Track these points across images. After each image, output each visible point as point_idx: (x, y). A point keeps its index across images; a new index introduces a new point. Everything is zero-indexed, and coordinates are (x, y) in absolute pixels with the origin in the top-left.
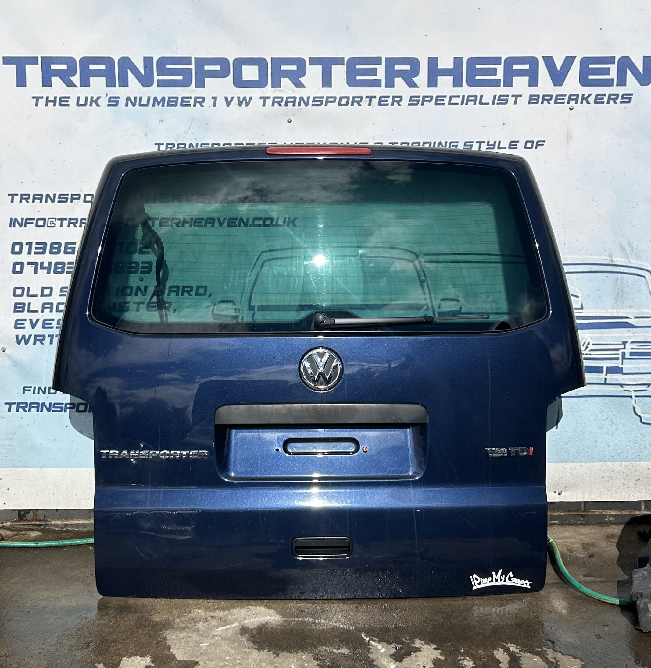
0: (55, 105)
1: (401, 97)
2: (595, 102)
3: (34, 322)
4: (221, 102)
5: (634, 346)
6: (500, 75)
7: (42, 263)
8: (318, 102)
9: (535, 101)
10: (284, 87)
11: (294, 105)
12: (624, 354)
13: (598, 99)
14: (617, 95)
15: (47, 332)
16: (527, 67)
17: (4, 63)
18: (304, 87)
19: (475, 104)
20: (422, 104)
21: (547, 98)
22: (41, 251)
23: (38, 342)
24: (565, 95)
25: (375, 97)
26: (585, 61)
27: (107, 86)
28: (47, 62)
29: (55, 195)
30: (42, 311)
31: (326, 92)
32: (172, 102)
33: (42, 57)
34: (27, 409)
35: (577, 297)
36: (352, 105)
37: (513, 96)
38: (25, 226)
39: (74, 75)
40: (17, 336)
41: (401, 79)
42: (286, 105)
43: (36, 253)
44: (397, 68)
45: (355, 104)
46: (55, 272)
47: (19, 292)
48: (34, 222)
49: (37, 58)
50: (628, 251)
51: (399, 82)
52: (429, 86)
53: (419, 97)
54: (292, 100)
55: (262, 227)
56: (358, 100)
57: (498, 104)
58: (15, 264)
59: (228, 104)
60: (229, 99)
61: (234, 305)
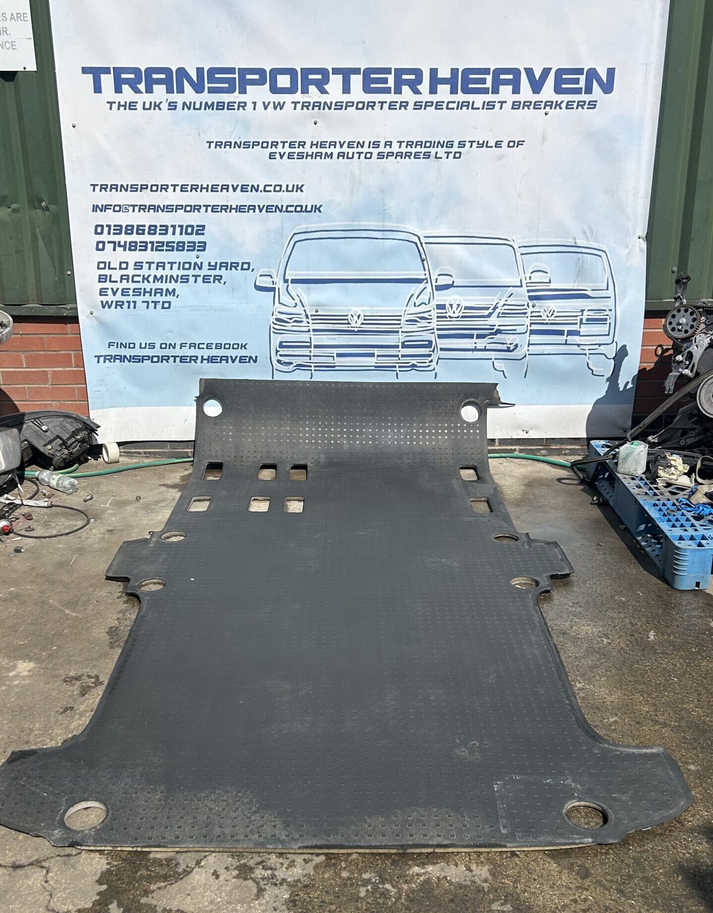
0: (125, 109)
1: (407, 103)
2: (567, 108)
3: (115, 290)
4: (260, 106)
5: (590, 313)
6: (489, 84)
7: (119, 242)
8: (339, 106)
9: (517, 107)
10: (312, 93)
11: (319, 109)
12: (581, 320)
13: (569, 106)
14: (585, 102)
15: (125, 299)
16: (511, 77)
17: (83, 73)
18: (328, 93)
19: (468, 109)
20: (425, 109)
21: (527, 104)
22: (118, 232)
23: (118, 307)
24: (542, 102)
25: (386, 102)
26: (560, 72)
27: (167, 92)
28: (118, 71)
29: (127, 185)
30: (121, 282)
31: (345, 98)
32: (220, 106)
33: (114, 68)
34: (112, 360)
35: (547, 273)
36: (367, 109)
37: (499, 102)
38: (105, 211)
39: (140, 83)
40: (102, 302)
41: (407, 87)
42: (313, 109)
43: (114, 234)
44: (404, 77)
45: (370, 108)
46: (130, 250)
47: (102, 266)
48: (112, 207)
49: (110, 68)
50: (589, 236)
51: (406, 89)
52: (430, 93)
53: (422, 102)
54: (318, 104)
55: (293, 213)
56: (371, 105)
57: (487, 109)
58: (98, 243)
59: (266, 108)
60: (266, 104)
61: (272, 278)
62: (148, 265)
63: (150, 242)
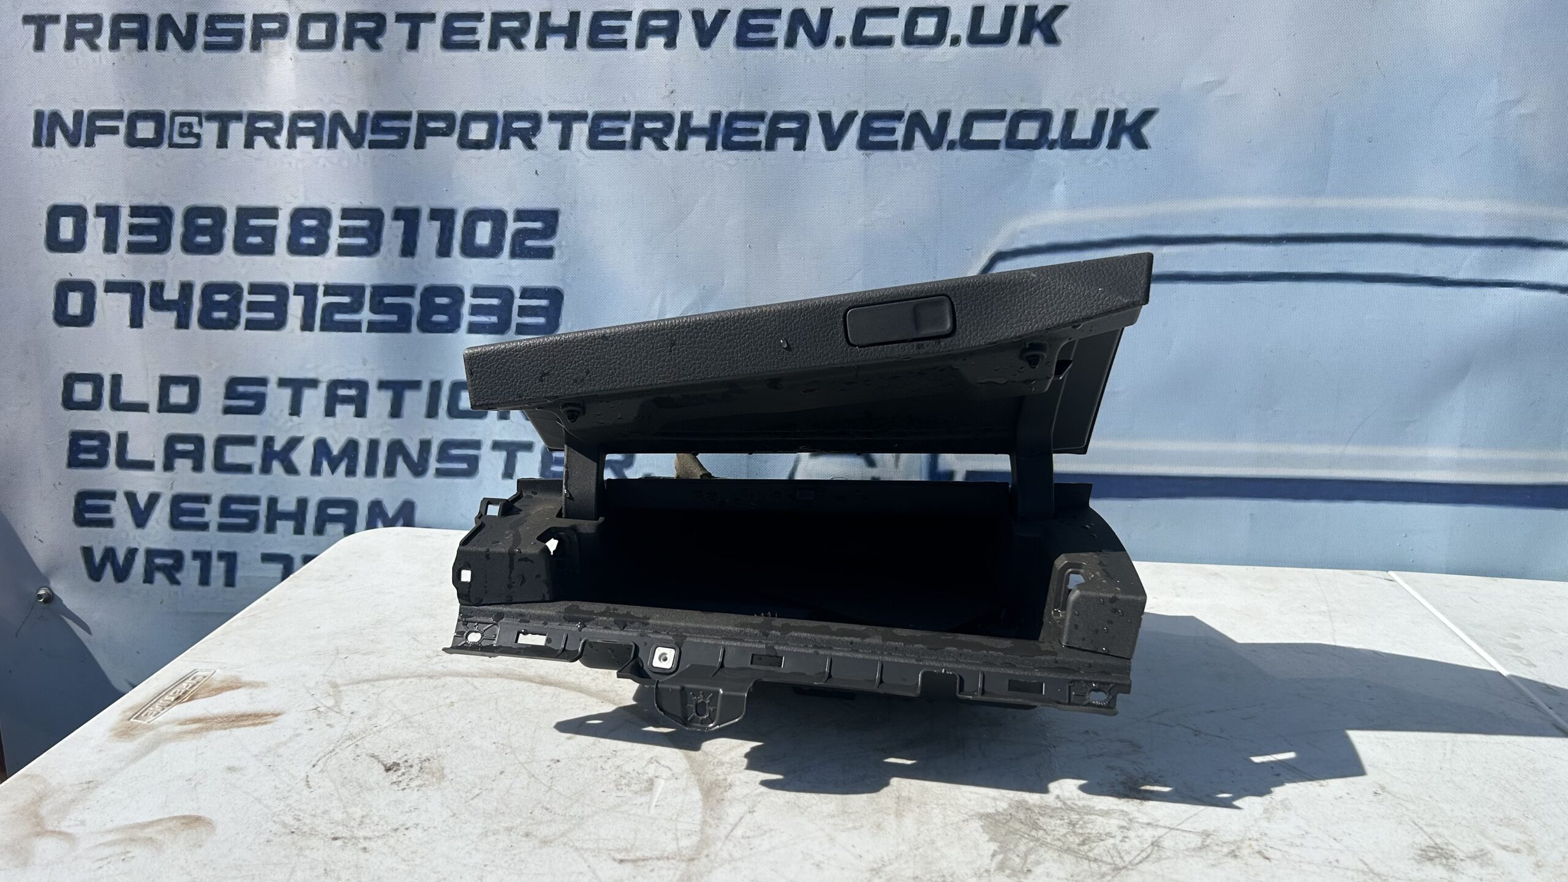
3: (142, 501)
7: (158, 287)
15: (187, 542)
22: (153, 239)
23: (159, 577)
29: (192, 19)
30: (168, 466)
38: (90, 143)
40: (87, 552)
43: (133, 248)
46: (207, 323)
47: (83, 391)
48: (122, 126)
55: (1002, 149)
58: (64, 288)
62: (287, 393)
63: (300, 289)
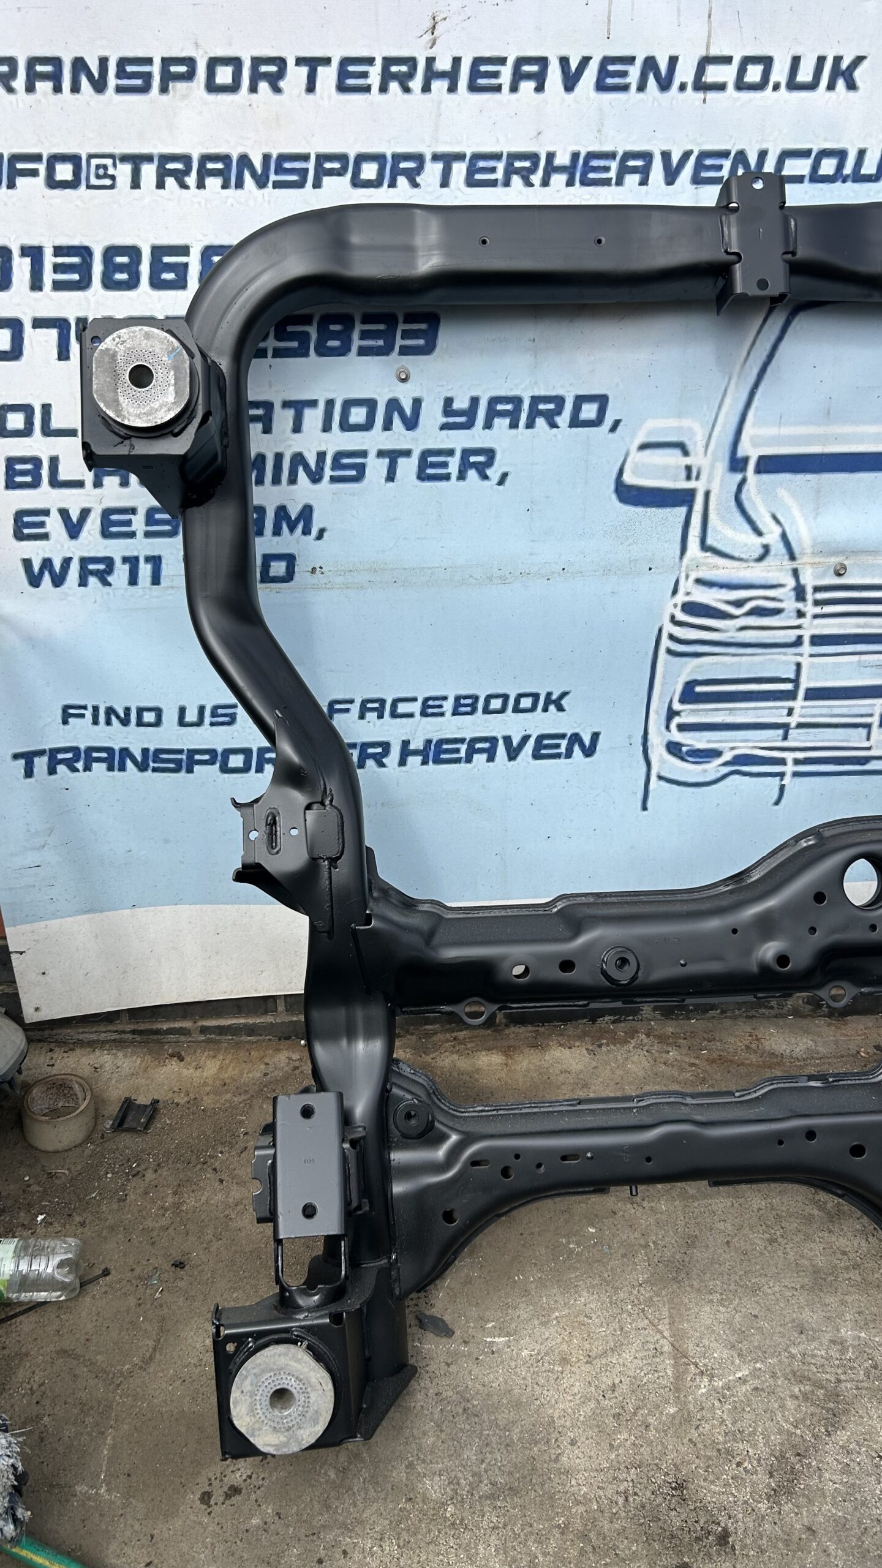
3: (75, 516)
7: (82, 322)
15: (116, 549)
22: (76, 277)
23: (93, 581)
30: (97, 484)
34: (80, 765)
38: (11, 185)
40: (27, 563)
43: (58, 286)
47: (16, 420)
48: (42, 168)
55: (806, 183)
61: (686, 453)
